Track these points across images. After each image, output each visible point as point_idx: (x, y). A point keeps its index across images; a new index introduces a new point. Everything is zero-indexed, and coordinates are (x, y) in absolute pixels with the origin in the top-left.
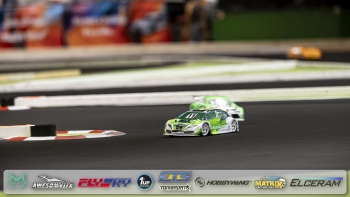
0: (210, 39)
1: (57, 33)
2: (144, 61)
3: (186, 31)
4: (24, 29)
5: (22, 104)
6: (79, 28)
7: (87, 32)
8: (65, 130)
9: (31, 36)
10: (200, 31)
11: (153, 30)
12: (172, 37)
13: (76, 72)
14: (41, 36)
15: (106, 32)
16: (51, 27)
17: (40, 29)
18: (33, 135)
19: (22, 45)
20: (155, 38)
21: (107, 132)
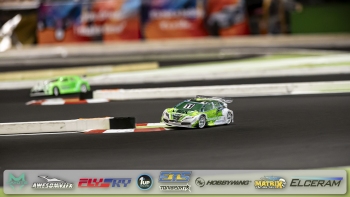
0: (288, 32)
1: (135, 26)
2: (222, 54)
3: (263, 24)
4: (101, 23)
5: (100, 97)
6: (156, 22)
7: (164, 25)
8: (145, 122)
9: (109, 29)
10: (278, 24)
11: (231, 23)
12: (251, 30)
13: (155, 65)
14: (118, 29)
15: (184, 25)
16: (129, 20)
17: (118, 23)
18: (111, 128)
19: (99, 39)
20: (233, 31)
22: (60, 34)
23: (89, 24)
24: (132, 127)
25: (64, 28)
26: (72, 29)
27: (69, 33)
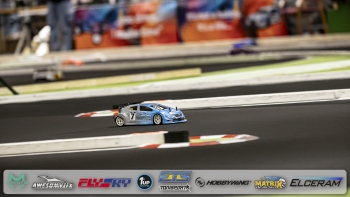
1: (173, 29)
4: (138, 26)
6: (193, 23)
7: (201, 27)
8: (198, 135)
9: (146, 32)
11: (268, 24)
13: (197, 71)
14: (156, 32)
15: (221, 26)
16: (165, 23)
17: (154, 26)
19: (136, 42)
20: (270, 31)
21: (240, 136)
22: (97, 38)
23: (126, 27)
24: (187, 141)
25: (101, 33)
26: (108, 33)
27: (106, 36)
